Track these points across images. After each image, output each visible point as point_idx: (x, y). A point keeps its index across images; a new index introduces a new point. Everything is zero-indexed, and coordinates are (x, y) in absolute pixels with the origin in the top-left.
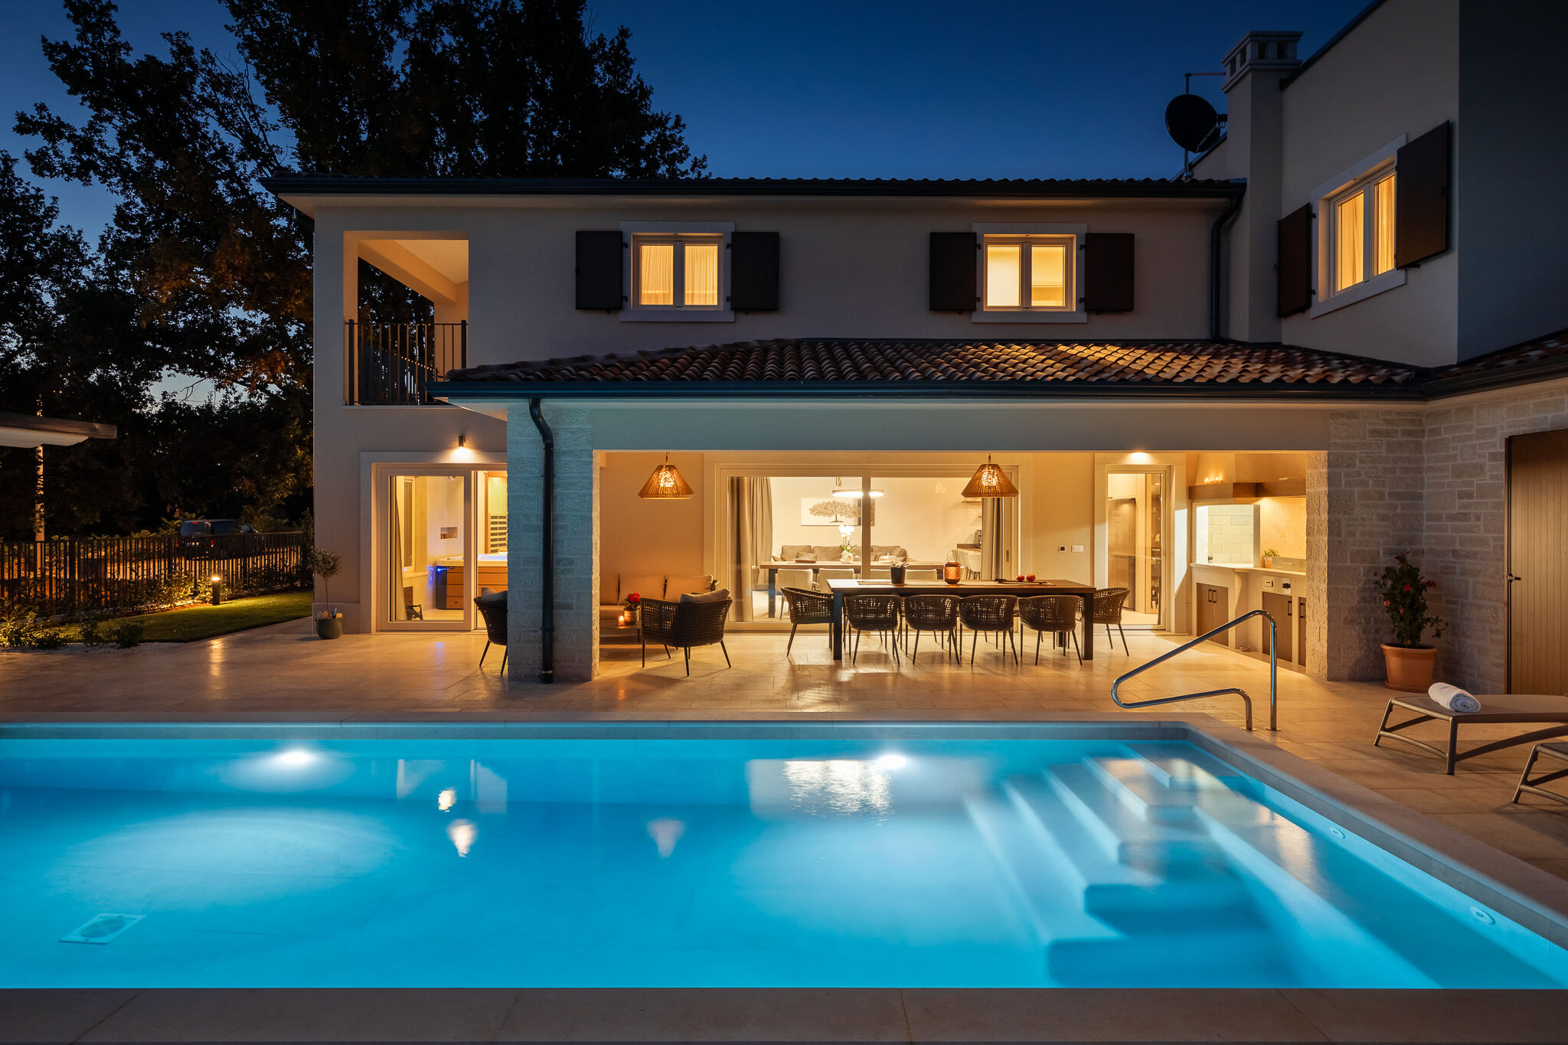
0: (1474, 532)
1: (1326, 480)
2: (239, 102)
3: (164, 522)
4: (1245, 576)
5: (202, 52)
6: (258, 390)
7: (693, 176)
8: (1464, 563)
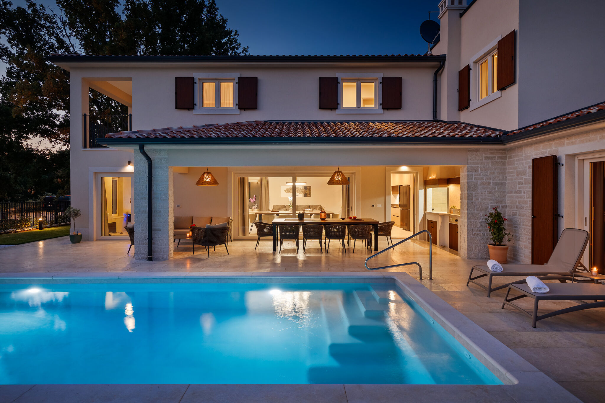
0: (523, 198)
1: (467, 177)
2: (54, 26)
3: (38, 197)
4: (443, 216)
5: (40, 5)
6: (67, 143)
7: (242, 55)
8: (520, 211)
